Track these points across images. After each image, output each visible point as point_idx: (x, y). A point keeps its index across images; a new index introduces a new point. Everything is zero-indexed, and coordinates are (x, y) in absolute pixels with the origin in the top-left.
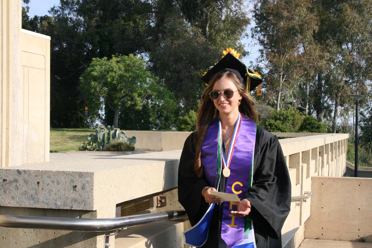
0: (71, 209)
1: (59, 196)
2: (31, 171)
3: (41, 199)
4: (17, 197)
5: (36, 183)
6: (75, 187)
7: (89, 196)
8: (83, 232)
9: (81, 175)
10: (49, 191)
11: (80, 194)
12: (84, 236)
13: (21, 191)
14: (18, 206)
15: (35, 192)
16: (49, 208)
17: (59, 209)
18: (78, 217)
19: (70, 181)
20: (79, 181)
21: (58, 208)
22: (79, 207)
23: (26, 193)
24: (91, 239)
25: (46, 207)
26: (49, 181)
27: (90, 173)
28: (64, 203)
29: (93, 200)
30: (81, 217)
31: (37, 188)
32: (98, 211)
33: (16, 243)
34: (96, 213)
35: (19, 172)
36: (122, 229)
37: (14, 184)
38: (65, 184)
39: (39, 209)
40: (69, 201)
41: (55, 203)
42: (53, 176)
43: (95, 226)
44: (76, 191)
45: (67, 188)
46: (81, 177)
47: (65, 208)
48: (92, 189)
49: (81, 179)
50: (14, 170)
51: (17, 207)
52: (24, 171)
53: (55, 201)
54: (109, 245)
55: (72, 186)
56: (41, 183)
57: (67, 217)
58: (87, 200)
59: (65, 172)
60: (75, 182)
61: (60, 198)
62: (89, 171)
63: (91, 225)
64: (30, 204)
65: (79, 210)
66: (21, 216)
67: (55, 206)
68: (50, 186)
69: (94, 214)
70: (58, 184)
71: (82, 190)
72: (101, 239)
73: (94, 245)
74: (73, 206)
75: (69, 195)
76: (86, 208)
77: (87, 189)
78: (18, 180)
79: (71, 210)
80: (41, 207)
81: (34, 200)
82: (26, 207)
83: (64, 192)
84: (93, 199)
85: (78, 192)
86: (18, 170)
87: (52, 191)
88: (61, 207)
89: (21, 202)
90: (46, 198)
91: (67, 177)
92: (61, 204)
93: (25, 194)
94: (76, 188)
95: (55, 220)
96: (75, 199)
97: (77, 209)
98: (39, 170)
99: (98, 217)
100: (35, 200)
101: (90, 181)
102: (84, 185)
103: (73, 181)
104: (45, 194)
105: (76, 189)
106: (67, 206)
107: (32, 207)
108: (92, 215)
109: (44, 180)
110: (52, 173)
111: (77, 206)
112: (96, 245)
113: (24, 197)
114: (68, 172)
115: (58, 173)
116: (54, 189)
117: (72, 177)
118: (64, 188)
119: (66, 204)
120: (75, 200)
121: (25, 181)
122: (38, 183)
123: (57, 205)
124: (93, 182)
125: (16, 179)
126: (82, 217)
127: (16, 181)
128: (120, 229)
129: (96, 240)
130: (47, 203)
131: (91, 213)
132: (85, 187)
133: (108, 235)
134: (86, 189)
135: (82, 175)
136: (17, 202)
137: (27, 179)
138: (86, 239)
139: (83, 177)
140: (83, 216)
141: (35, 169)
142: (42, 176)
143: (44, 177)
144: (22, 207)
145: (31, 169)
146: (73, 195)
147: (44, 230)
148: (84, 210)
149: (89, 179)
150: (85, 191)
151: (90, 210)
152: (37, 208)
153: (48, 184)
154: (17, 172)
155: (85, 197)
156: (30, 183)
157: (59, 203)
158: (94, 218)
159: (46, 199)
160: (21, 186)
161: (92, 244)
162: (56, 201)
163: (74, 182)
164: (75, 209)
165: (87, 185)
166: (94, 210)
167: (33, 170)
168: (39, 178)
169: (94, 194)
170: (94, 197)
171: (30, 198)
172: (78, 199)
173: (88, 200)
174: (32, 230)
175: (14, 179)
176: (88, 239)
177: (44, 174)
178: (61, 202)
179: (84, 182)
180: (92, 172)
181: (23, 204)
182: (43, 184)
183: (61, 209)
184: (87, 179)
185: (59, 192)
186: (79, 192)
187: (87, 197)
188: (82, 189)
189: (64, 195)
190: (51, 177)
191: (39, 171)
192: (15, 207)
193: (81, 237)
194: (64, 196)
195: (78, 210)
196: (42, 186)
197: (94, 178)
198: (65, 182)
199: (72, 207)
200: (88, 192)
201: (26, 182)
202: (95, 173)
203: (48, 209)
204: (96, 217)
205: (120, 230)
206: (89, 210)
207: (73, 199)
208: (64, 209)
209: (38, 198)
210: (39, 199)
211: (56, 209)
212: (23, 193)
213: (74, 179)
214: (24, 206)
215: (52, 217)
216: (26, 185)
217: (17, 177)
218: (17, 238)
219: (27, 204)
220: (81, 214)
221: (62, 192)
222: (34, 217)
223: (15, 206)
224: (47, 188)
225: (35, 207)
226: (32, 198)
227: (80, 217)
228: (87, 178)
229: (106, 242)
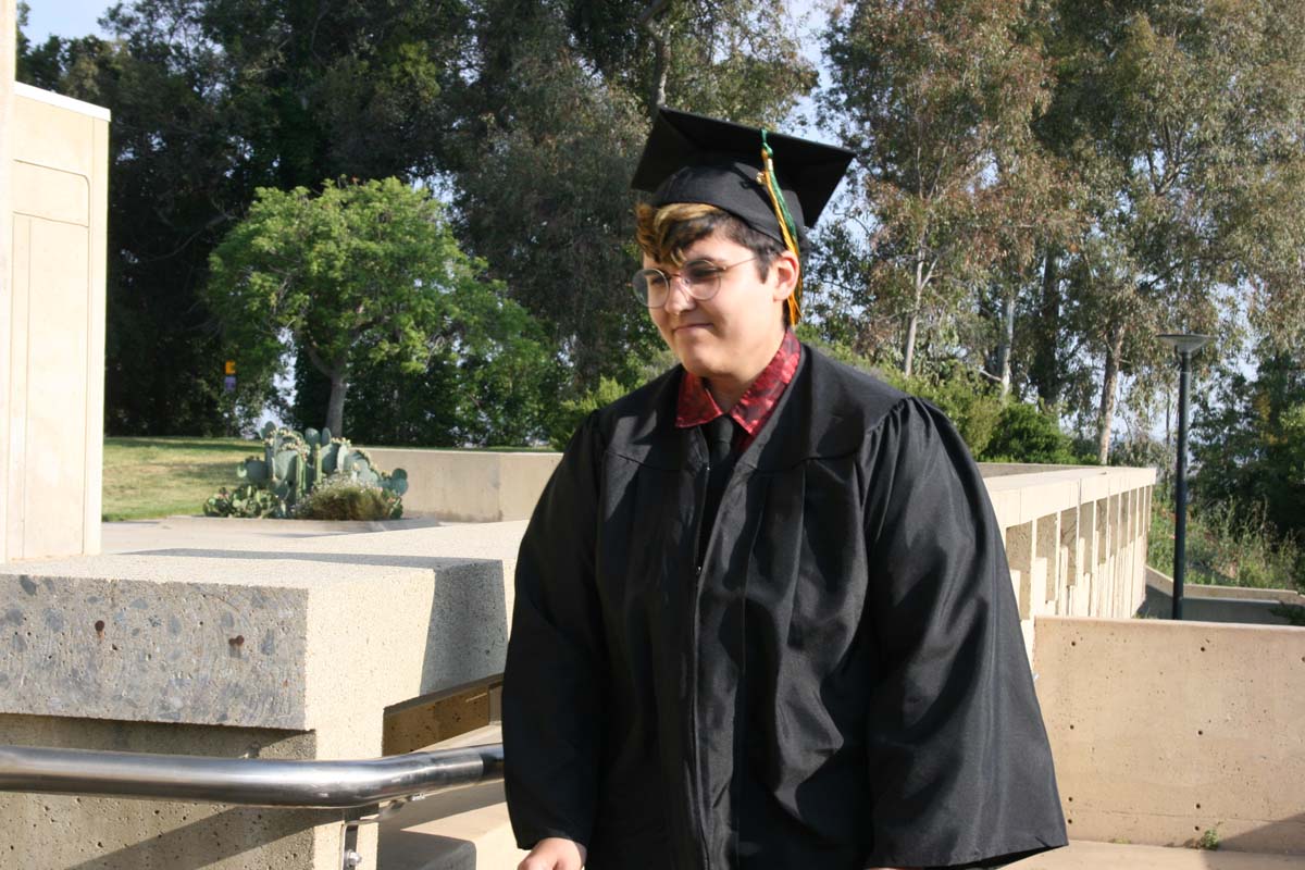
0: (221, 726)
1: (176, 676)
2: (71, 580)
3: (110, 685)
4: (18, 676)
5: (92, 625)
6: (238, 641)
7: (289, 675)
8: (262, 809)
9: (260, 597)
10: (139, 656)
11: (254, 670)
12: (266, 822)
13: (35, 655)
14: (21, 712)
15: (87, 658)
16: (137, 719)
17: (175, 725)
18: (247, 756)
19: (220, 622)
20: (252, 623)
21: (172, 721)
22: (251, 717)
23: (52, 661)
24: (294, 837)
25: (127, 716)
26: (138, 619)
27: (292, 590)
28: (195, 702)
29: (302, 693)
30: (258, 755)
31: (94, 645)
32: (318, 733)
33: (12, 848)
34: (313, 741)
35: (27, 584)
36: (409, 798)
37: (10, 630)
38: (201, 630)
39: (100, 722)
40: (212, 695)
41: (162, 701)
42: (155, 601)
43: (311, 789)
44: (239, 656)
45: (206, 646)
46: (262, 607)
47: (199, 722)
48: (301, 653)
49: (260, 613)
50: (10, 576)
51: (18, 714)
52: (48, 581)
53: (160, 695)
54: (357, 859)
55: (226, 641)
56: (108, 629)
57: (205, 754)
58: (280, 691)
59: (199, 588)
60: (236, 627)
61: (181, 683)
62: (288, 584)
63: (298, 785)
64: (67, 706)
65: (252, 728)
66: (33, 747)
67: (163, 712)
68: (144, 638)
69: (305, 743)
70: (174, 629)
71: (262, 655)
72: (329, 836)
73: (303, 856)
74: (229, 713)
75: (213, 670)
76: (276, 720)
77: (283, 648)
78: (25, 616)
79: (220, 728)
80: (109, 716)
81: (81, 689)
82: (53, 714)
83: (194, 661)
84: (304, 690)
85: (247, 660)
86: (23, 579)
87: (150, 657)
88: (183, 714)
89: (33, 695)
90: (128, 683)
91: (208, 605)
92: (185, 706)
93: (49, 667)
94: (241, 648)
95: (161, 763)
96: (237, 685)
97: (244, 724)
98: (103, 577)
99: (320, 756)
100: (85, 688)
101: (294, 622)
102: (270, 635)
103: (228, 621)
104: (124, 668)
105: (239, 651)
106: (205, 713)
107: (75, 715)
108: (298, 748)
109: (121, 614)
110: (150, 591)
111: (244, 712)
112: (310, 856)
113: (46, 677)
114: (210, 586)
115: (175, 590)
116: (158, 650)
117: (226, 607)
118: (194, 646)
119: (204, 705)
120: (237, 692)
121: (49, 620)
122: (100, 626)
123: (169, 709)
124: (302, 626)
125: (18, 612)
126: (261, 753)
127: (16, 617)
128: (402, 799)
129: (313, 839)
130: (130, 702)
131: (296, 738)
132: (276, 643)
133: (354, 823)
134: (277, 651)
135: (264, 599)
136: (20, 697)
137: (58, 609)
138: (275, 838)
139: (266, 604)
140: (264, 752)
141: (87, 575)
142: (112, 599)
143: (120, 604)
144: (38, 713)
145: (73, 576)
146: (229, 671)
147: (120, 800)
148: (271, 730)
149: (291, 612)
150: (274, 656)
151: (293, 728)
152: (93, 719)
153: (136, 632)
154: (20, 586)
155: (274, 681)
156: (67, 627)
157: (176, 703)
158: (306, 759)
159: (129, 686)
160: (34, 635)
161: (295, 855)
162: (165, 693)
163: (232, 624)
164: (235, 724)
165: (283, 634)
166: (308, 729)
167: (81, 580)
168: (104, 608)
169: (308, 670)
170: (307, 679)
171: (66, 681)
172: (248, 686)
173: (285, 691)
174: (74, 799)
175: (9, 608)
176: (284, 835)
177: (123, 592)
178: (184, 699)
179: (272, 625)
180: (300, 587)
181: (42, 706)
182: (118, 629)
183: (182, 724)
184: (281, 615)
185: (179, 662)
186: (251, 661)
187: (280, 681)
188: (264, 650)
189: (197, 670)
190: (146, 606)
191: (105, 581)
192: (13, 714)
193: (257, 829)
194: (194, 675)
195: (247, 728)
196: (113, 639)
197: (309, 613)
198: (201, 623)
199: (224, 717)
200: (285, 662)
201: (54, 622)
202: (311, 592)
203: (133, 724)
204: (313, 755)
205: (401, 805)
206: (286, 728)
207: (229, 685)
208: (196, 725)
209: (99, 681)
210: (100, 685)
211: (165, 725)
212: (42, 665)
213: (235, 613)
214: (45, 712)
215: (148, 751)
216: (52, 635)
217: (21, 605)
218: (17, 829)
219: (58, 704)
220: (255, 742)
221: (189, 661)
222: (84, 750)
223: (10, 712)
224: (131, 646)
225: (85, 715)
226: (75, 680)
227: (255, 753)
228: (280, 612)
229: (346, 849)
